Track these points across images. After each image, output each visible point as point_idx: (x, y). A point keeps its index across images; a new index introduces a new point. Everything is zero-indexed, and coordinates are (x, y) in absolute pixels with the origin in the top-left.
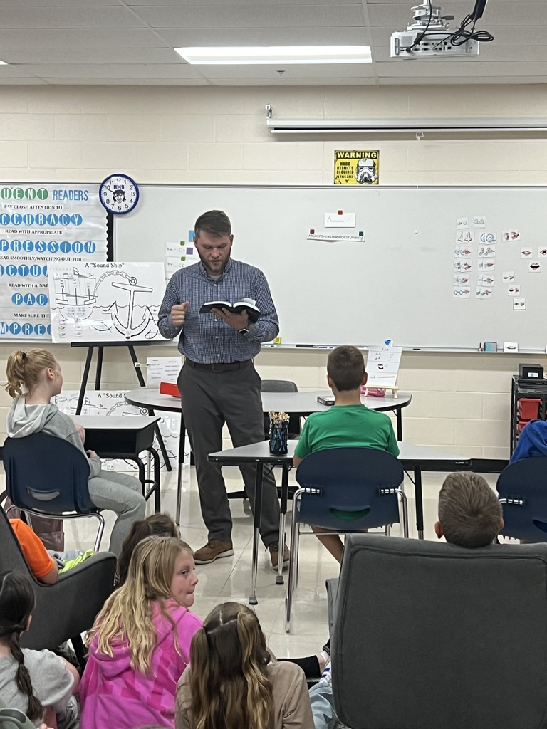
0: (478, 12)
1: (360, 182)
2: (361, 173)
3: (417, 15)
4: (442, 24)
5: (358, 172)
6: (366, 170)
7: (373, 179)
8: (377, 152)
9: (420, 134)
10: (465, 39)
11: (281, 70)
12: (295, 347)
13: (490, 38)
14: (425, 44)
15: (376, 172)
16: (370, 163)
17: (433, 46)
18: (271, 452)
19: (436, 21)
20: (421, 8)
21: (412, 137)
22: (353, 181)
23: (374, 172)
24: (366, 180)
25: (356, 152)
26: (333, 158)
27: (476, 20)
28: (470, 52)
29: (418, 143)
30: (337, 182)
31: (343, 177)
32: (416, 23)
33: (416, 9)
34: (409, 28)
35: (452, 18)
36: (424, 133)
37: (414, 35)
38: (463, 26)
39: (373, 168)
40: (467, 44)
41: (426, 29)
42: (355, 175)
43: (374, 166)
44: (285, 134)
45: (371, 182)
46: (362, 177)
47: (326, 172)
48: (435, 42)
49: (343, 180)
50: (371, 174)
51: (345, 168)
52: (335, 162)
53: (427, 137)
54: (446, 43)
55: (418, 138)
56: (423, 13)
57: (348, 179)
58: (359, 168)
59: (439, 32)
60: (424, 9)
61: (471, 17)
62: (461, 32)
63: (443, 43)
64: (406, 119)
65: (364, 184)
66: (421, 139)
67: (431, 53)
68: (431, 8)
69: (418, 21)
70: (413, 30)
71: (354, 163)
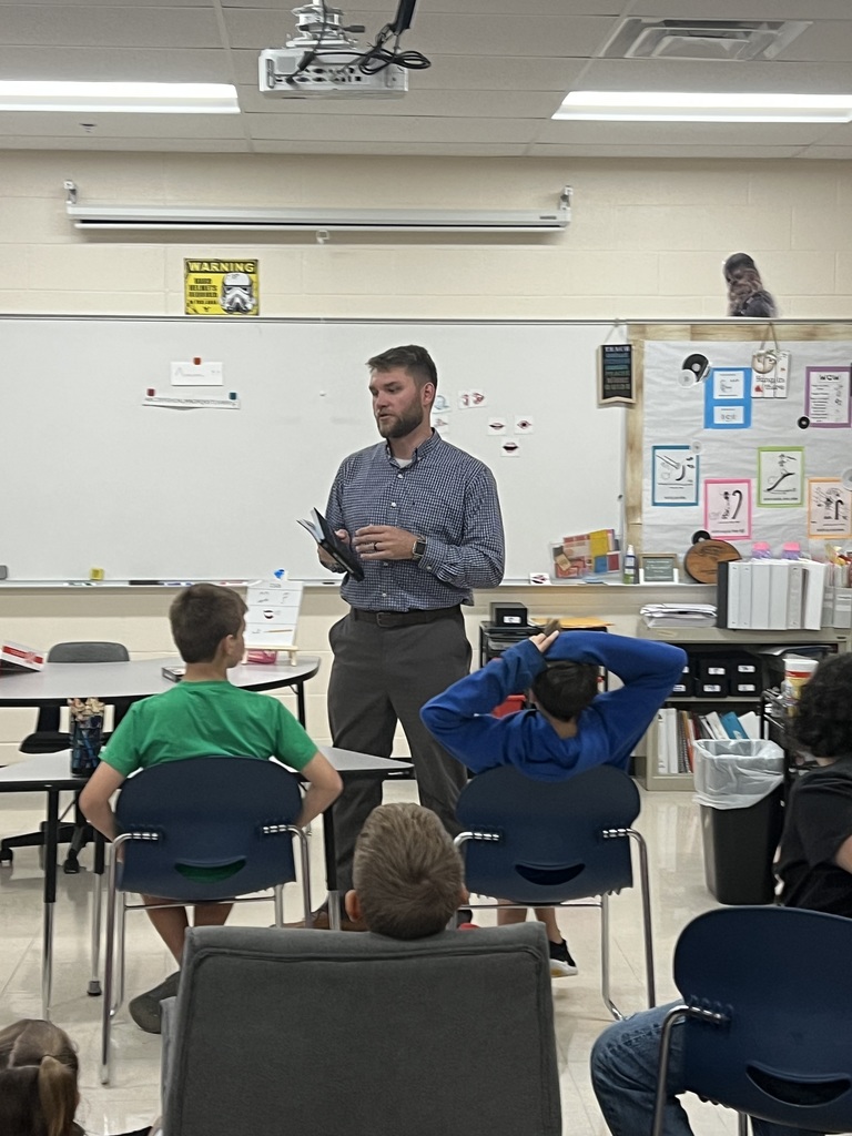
0: (404, 20)
1: (228, 311)
2: (229, 297)
3: (303, 20)
4: (345, 39)
5: (224, 295)
6: (239, 291)
7: (249, 306)
8: (255, 263)
9: (323, 235)
10: (383, 63)
11: (88, 122)
12: (127, 585)
13: (425, 64)
14: (319, 71)
15: (254, 294)
16: (243, 279)
17: (330, 74)
18: (74, 770)
19: (335, 32)
20: (310, 11)
21: (309, 238)
22: (216, 310)
23: (251, 295)
24: (238, 309)
25: (218, 262)
26: (183, 270)
27: (401, 32)
28: (392, 86)
29: (321, 249)
30: (190, 311)
31: (199, 302)
32: (302, 35)
33: (302, 12)
34: (289, 44)
35: (360, 29)
36: (330, 232)
37: (299, 55)
38: (380, 43)
39: (249, 288)
40: (387, 73)
41: (319, 47)
42: (219, 299)
43: (250, 286)
44: (98, 231)
45: (246, 311)
46: (231, 302)
47: (172, 294)
48: (333, 68)
49: (199, 307)
50: (246, 297)
51: (203, 288)
52: (186, 277)
53: (334, 238)
54: (352, 71)
55: (320, 240)
56: (313, 19)
57: (207, 306)
58: (227, 288)
59: (341, 51)
60: (315, 11)
61: (392, 28)
62: (376, 52)
63: (347, 70)
64: (299, 209)
65: (237, 315)
66: (326, 242)
67: (328, 86)
68: (326, 12)
69: (304, 32)
70: (296, 48)
71: (216, 279)
